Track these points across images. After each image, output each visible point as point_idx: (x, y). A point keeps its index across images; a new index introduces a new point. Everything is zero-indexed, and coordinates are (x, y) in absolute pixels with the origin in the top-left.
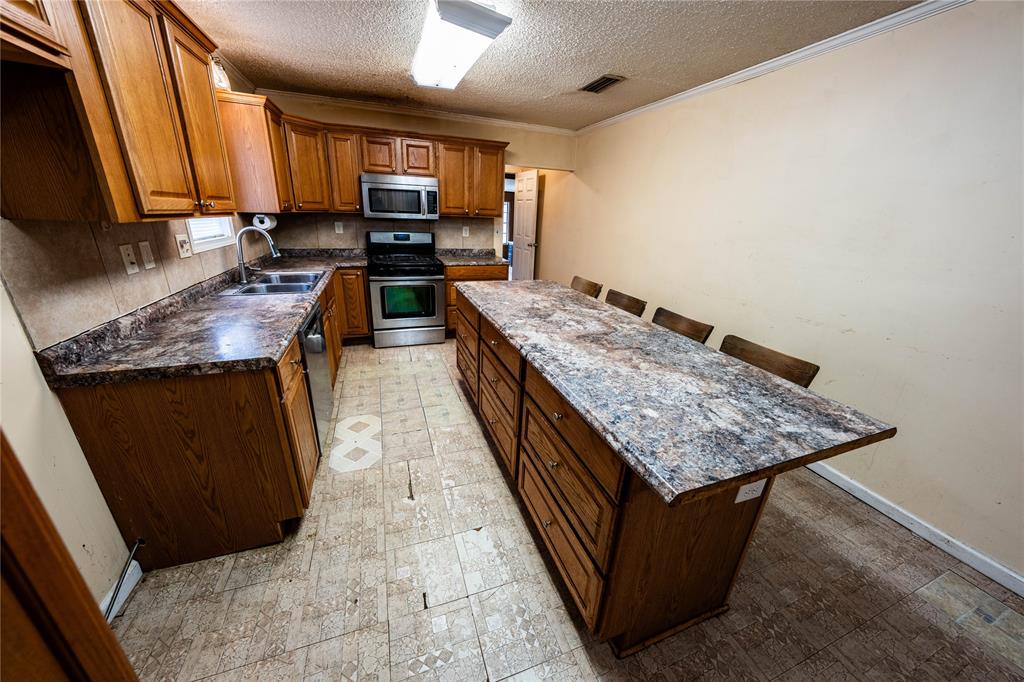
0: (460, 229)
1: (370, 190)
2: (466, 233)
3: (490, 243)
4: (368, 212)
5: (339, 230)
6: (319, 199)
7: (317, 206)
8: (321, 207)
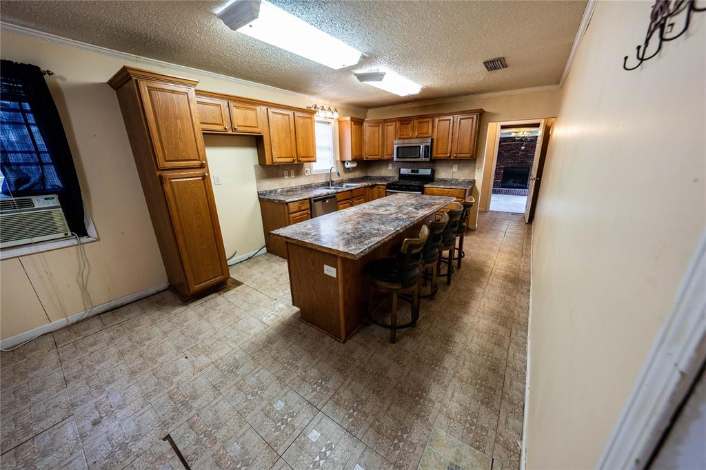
0: (452, 166)
1: (398, 148)
2: (455, 168)
3: (471, 175)
4: (395, 159)
5: (390, 168)
6: (377, 154)
7: (375, 157)
8: (378, 157)
